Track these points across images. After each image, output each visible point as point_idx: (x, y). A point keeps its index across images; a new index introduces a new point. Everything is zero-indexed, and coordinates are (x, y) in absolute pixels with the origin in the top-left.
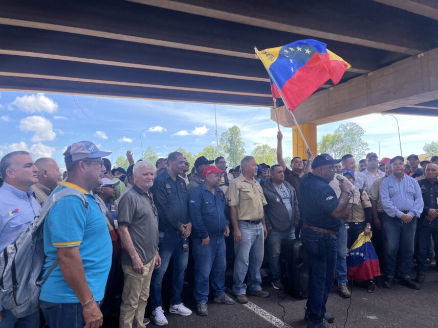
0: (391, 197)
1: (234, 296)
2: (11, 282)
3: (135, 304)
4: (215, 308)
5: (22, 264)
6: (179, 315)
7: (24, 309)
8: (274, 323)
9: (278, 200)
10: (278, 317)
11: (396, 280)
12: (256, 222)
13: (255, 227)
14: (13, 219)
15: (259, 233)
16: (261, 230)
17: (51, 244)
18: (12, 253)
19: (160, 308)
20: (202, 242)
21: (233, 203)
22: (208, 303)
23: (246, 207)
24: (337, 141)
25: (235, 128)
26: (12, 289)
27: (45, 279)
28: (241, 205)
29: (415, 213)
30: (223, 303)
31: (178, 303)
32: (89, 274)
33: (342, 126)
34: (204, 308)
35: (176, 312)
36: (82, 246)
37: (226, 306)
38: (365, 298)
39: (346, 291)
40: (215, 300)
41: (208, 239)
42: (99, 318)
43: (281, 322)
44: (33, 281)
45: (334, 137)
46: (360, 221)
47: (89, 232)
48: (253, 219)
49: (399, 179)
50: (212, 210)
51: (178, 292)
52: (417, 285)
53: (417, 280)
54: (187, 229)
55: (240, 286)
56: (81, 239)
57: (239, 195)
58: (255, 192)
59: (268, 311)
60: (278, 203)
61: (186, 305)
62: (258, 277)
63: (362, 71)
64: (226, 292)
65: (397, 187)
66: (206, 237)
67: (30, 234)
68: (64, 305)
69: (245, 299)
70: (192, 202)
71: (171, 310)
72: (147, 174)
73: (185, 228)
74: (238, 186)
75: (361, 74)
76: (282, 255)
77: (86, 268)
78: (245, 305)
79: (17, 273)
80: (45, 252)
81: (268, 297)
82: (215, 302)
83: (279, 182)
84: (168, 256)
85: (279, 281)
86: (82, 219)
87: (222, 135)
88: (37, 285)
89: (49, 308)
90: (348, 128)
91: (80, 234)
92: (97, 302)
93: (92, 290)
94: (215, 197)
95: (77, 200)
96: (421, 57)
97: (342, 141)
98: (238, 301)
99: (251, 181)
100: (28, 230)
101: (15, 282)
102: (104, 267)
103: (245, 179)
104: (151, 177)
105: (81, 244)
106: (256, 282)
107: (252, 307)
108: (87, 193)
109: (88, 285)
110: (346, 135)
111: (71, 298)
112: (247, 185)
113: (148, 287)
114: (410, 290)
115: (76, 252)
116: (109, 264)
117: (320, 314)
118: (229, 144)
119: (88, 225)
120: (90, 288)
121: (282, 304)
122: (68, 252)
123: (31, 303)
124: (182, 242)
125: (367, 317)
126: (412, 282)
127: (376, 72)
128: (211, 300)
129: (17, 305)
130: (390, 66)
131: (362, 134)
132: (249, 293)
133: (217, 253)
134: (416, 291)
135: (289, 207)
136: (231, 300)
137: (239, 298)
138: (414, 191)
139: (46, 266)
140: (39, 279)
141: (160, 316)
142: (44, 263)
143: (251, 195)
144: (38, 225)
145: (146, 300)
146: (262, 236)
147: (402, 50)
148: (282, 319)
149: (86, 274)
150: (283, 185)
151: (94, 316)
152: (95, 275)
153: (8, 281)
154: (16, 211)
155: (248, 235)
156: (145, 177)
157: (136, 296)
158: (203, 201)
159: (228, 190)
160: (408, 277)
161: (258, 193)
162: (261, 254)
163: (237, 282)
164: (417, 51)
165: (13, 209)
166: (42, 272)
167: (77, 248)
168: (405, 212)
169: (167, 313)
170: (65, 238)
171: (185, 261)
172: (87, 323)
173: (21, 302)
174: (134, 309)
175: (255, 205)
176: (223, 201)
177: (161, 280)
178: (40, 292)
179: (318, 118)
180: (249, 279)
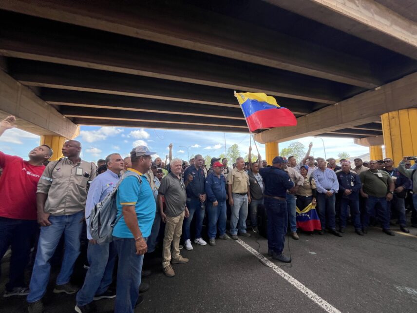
0: (319, 181)
1: (231, 235)
2: (97, 224)
3: (171, 238)
4: (220, 241)
5: (104, 214)
6: (200, 245)
7: (104, 240)
8: (253, 253)
9: (256, 182)
10: (255, 249)
11: (327, 230)
12: (243, 194)
13: (242, 197)
14: (109, 188)
15: (244, 200)
16: (246, 199)
17: (119, 203)
18: (99, 207)
19: (189, 240)
20: (213, 204)
21: (230, 183)
22: (215, 239)
23: (237, 186)
24: (290, 152)
25: (235, 145)
26: (97, 229)
27: (116, 223)
28: (235, 184)
29: (334, 191)
30: (224, 239)
31: (199, 238)
32: (141, 221)
33: (292, 144)
34: (213, 242)
35: (198, 243)
36: (137, 205)
37: (226, 241)
38: (308, 240)
39: (296, 236)
40: (220, 237)
41: (217, 202)
42: (145, 248)
43: (257, 252)
44: (109, 224)
45: (288, 149)
46: (309, 195)
47: (141, 197)
48: (241, 193)
49: (323, 170)
50: (217, 187)
51: (199, 232)
52: (341, 234)
53: (340, 231)
54: (203, 197)
55: (234, 230)
56: (137, 201)
57: (233, 179)
58: (243, 178)
59: (250, 245)
60: (255, 184)
61: (204, 239)
62: (245, 225)
63: (303, 114)
64: (226, 233)
65: (322, 175)
66: (215, 201)
67: (110, 197)
68: (125, 239)
69: (237, 237)
70: (207, 182)
71: (195, 241)
72: (177, 166)
73: (202, 197)
74: (233, 174)
75: (302, 116)
76: (258, 213)
77: (138, 218)
78: (237, 241)
79: (101, 219)
80: (117, 207)
81: (250, 237)
82: (220, 238)
83: (256, 172)
84: (193, 211)
85: (256, 228)
86: (137, 189)
87: (229, 149)
88: (111, 226)
89: (117, 241)
90: (296, 145)
91: (136, 198)
92: (145, 238)
93: (142, 230)
94: (220, 180)
95: (135, 178)
96: (337, 105)
97: (292, 152)
98: (233, 238)
99: (241, 171)
100: (109, 195)
101: (100, 225)
102: (150, 218)
103: (237, 170)
104: (179, 167)
105: (136, 204)
106: (243, 228)
107: (241, 242)
108: (142, 175)
109: (140, 228)
110: (295, 149)
111: (130, 235)
112: (238, 173)
113: (181, 229)
114: (336, 237)
115: (133, 209)
116: (154, 215)
117: (281, 249)
118: (232, 154)
119: (141, 193)
120: (140, 229)
121: (259, 241)
122: (127, 208)
123: (107, 237)
124: (201, 204)
125: (310, 252)
126: (337, 232)
127: (311, 114)
128: (218, 237)
129: (100, 238)
130: (319, 111)
131: (303, 147)
132: (239, 234)
133: (221, 211)
134: (340, 238)
135: (261, 186)
136: (229, 237)
137: (234, 237)
138: (333, 177)
139: (117, 215)
140: (113, 223)
141: (189, 245)
142: (117, 214)
143: (240, 179)
144: (114, 192)
145: (179, 236)
146: (246, 203)
147: (326, 102)
148: (257, 250)
149: (138, 222)
150: (258, 174)
151: (141, 247)
152: (144, 222)
153: (95, 224)
154: (111, 184)
155: (238, 202)
156: (176, 167)
157: (172, 234)
158: (213, 182)
159: (227, 176)
160: (334, 229)
161: (245, 178)
162: (246, 212)
163: (232, 227)
164: (334, 102)
165: (110, 183)
166: (115, 219)
167: (134, 207)
168: (328, 190)
169: (193, 243)
170: (127, 200)
171: (203, 215)
172: (138, 250)
173: (103, 236)
174: (170, 241)
175: (242, 185)
176: (224, 182)
177: (189, 225)
178: (113, 231)
179: (279, 139)
180: (239, 225)
